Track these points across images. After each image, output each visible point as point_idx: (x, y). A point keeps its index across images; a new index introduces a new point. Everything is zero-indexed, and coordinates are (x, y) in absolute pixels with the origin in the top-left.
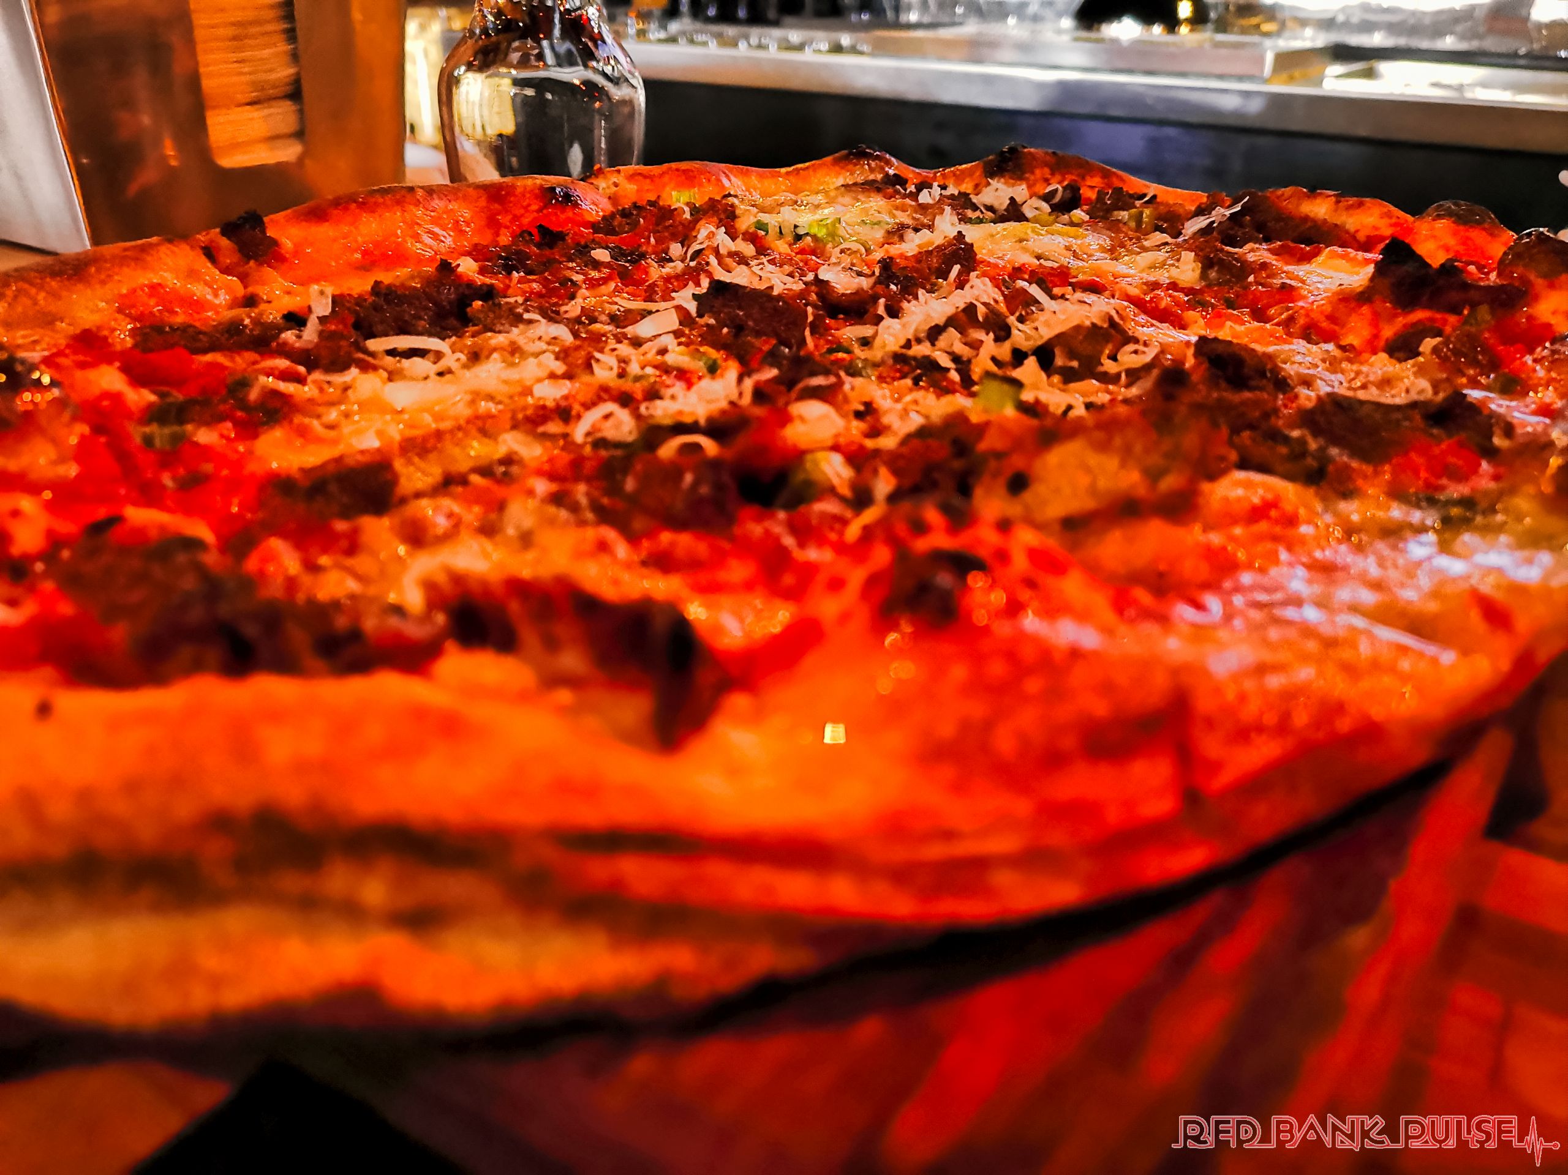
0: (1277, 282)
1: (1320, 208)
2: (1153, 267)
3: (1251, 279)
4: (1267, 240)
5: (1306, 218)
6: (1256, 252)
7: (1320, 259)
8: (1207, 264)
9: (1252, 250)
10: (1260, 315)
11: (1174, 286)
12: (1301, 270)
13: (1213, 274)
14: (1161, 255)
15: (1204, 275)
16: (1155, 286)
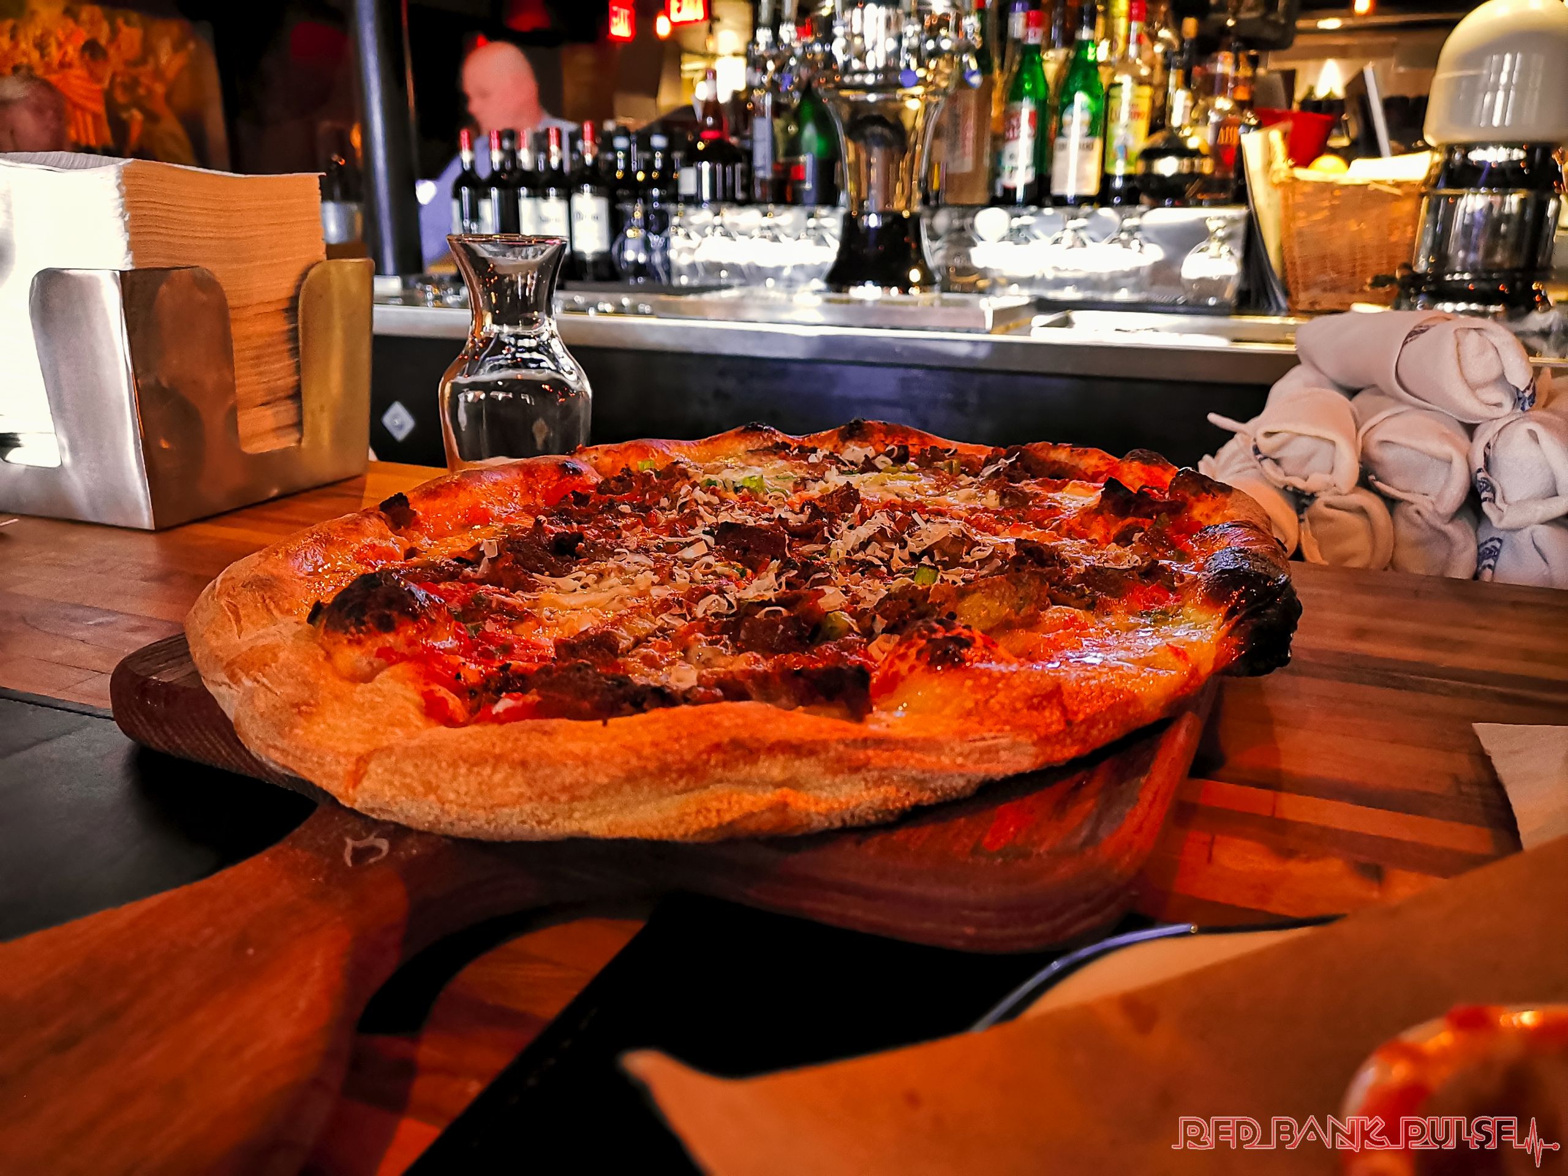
0: (1046, 504)
1: (1062, 455)
2: (969, 498)
3: (1031, 503)
4: (1033, 477)
5: (1054, 462)
6: (1029, 486)
7: (1068, 488)
8: (1003, 495)
9: (1027, 485)
10: (1039, 524)
11: (986, 510)
12: (1058, 496)
13: (1007, 501)
14: (973, 490)
15: (1001, 503)
16: (974, 510)
